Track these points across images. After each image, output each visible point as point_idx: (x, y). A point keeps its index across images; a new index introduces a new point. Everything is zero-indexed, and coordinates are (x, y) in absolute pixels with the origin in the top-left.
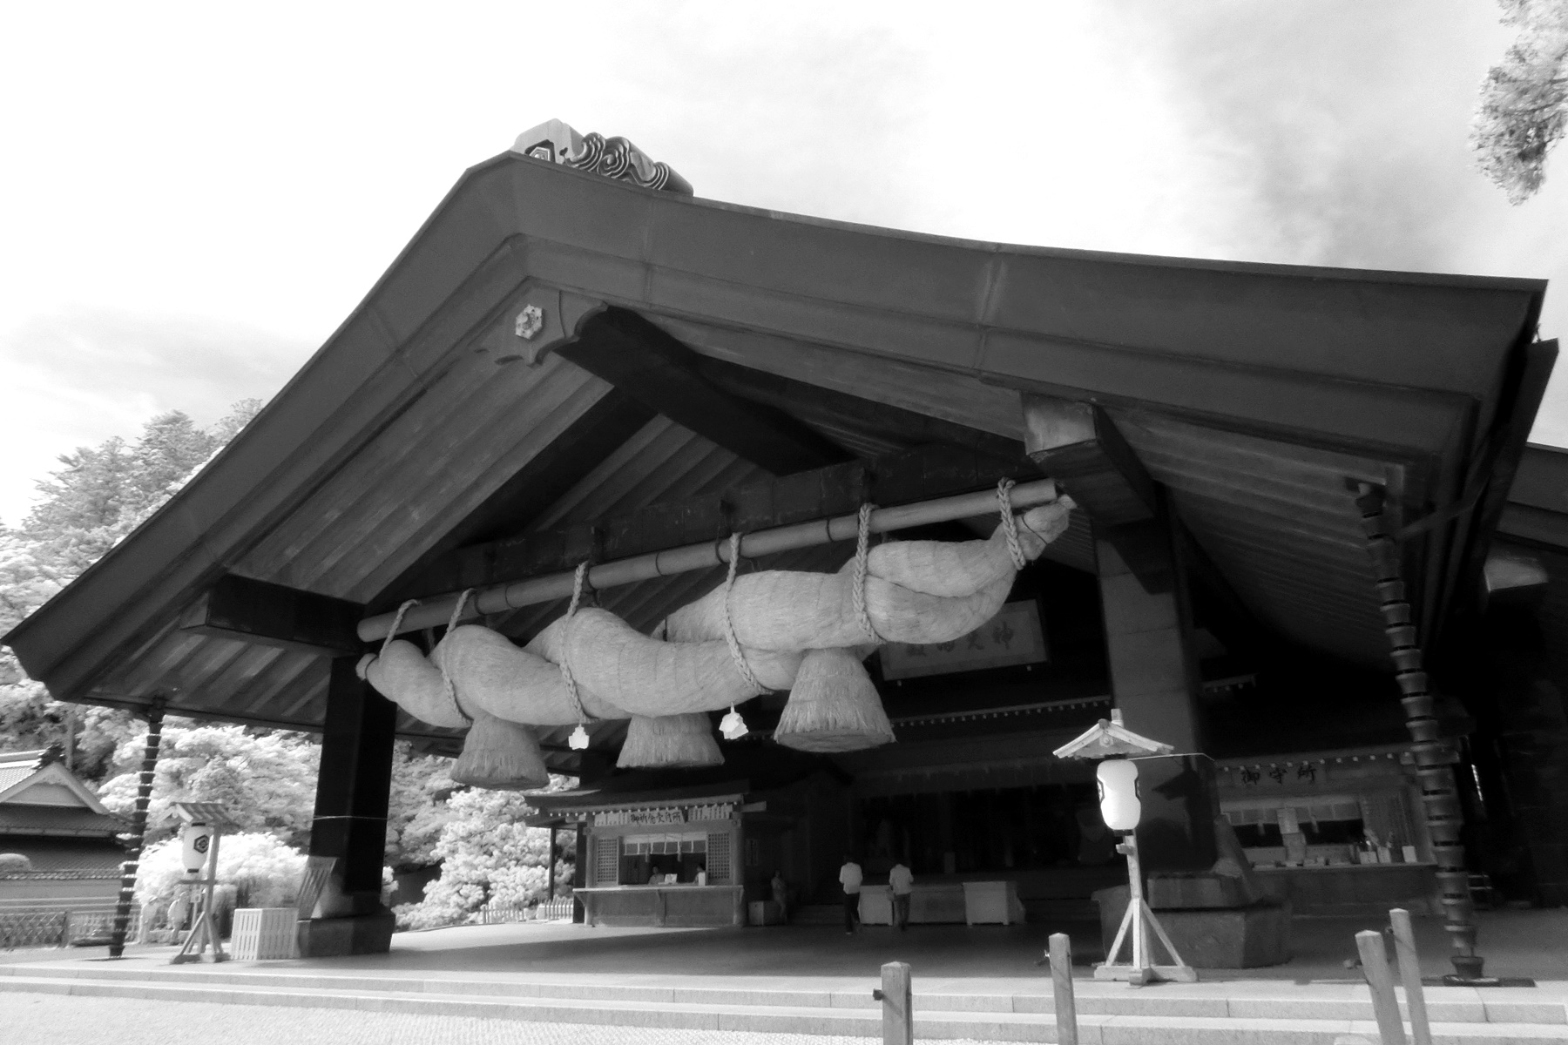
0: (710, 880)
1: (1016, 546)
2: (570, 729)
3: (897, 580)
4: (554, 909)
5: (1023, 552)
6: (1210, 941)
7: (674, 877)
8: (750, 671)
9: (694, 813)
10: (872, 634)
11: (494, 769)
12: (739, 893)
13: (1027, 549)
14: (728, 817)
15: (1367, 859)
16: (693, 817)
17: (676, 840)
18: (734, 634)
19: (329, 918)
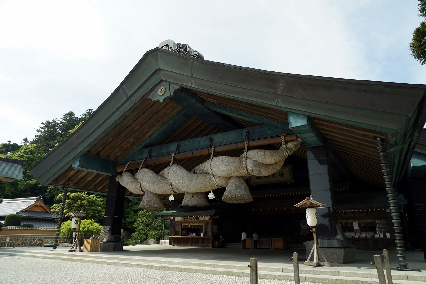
0: (204, 235)
1: (286, 151)
2: (170, 195)
3: (254, 159)
4: (164, 241)
5: (287, 153)
6: (334, 256)
7: (195, 234)
8: (216, 182)
9: (200, 218)
10: (248, 173)
11: (150, 205)
12: (211, 239)
13: (289, 152)
14: (209, 219)
15: (377, 236)
16: (200, 219)
17: (196, 225)
18: (212, 172)
19: (108, 242)
